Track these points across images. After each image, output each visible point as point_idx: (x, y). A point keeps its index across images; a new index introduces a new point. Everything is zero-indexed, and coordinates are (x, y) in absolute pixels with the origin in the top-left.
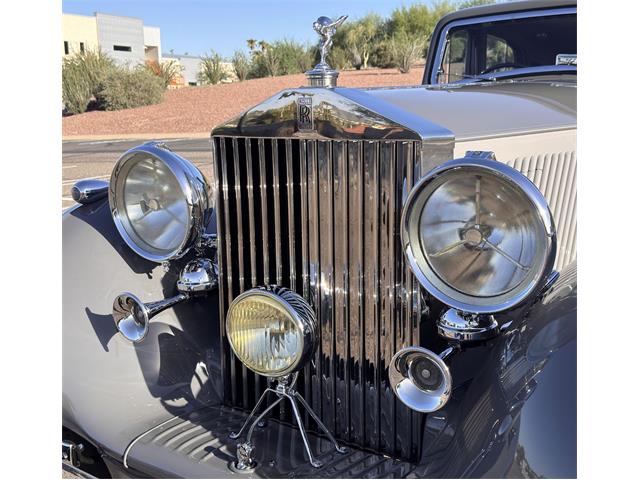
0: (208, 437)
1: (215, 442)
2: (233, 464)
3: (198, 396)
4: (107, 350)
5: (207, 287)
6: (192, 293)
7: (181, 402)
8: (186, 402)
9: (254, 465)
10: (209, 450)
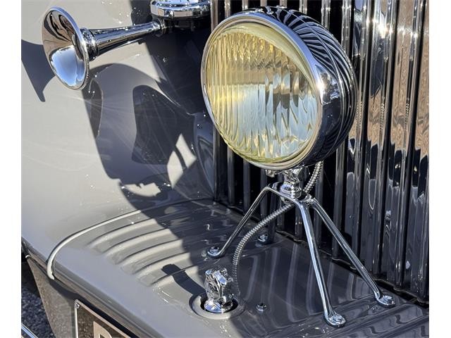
0: (174, 249)
1: (182, 260)
2: (198, 301)
3: (178, 183)
4: (42, 99)
5: (196, 13)
6: (170, 21)
7: (151, 190)
8: (159, 191)
9: (231, 306)
10: (170, 270)
